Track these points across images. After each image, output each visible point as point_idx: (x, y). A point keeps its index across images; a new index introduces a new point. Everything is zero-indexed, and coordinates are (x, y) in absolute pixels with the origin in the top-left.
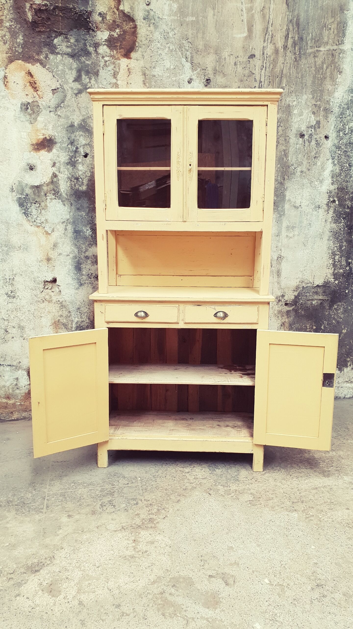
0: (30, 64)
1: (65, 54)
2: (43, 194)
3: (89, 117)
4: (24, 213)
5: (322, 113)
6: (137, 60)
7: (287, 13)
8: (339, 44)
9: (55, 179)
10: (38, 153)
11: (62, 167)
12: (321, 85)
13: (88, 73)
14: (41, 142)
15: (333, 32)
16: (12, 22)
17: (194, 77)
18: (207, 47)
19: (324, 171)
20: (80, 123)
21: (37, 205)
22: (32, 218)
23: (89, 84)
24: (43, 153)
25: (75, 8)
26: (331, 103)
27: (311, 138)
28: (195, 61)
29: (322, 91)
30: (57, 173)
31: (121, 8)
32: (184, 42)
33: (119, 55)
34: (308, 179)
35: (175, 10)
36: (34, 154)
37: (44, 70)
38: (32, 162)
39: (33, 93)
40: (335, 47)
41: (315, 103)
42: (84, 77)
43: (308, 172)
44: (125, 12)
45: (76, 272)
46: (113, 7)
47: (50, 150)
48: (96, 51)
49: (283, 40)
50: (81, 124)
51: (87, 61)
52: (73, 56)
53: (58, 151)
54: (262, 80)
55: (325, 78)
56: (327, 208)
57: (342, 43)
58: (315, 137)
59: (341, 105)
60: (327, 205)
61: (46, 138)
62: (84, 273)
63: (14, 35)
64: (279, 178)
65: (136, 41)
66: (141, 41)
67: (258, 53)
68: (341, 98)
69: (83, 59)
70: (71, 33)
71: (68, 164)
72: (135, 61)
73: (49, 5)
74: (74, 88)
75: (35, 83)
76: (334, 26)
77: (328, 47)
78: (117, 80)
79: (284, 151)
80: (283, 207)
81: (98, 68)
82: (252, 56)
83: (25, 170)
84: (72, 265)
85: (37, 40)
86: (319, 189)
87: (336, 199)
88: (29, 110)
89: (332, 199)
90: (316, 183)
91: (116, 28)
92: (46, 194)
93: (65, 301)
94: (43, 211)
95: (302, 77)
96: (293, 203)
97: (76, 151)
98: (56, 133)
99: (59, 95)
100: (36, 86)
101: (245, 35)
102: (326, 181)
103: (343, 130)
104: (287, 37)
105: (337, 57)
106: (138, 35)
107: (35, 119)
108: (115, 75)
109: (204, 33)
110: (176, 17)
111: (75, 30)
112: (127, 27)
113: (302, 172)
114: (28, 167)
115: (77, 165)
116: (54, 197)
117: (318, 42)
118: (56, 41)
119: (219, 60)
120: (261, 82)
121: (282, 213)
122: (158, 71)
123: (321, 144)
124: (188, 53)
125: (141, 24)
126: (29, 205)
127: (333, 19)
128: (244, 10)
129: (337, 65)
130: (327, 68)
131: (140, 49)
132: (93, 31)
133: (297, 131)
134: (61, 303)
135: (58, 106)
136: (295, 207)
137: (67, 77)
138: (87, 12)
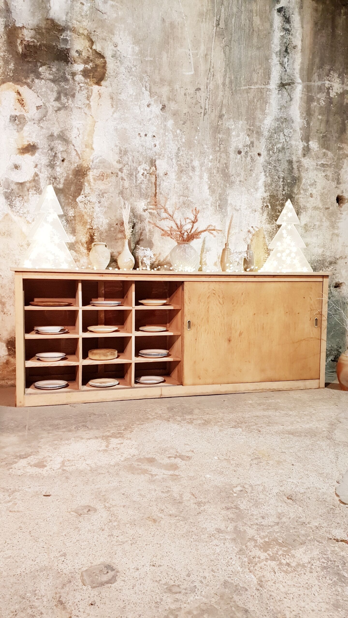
0: (19, 86)
1: (48, 79)
2: (26, 189)
3: (66, 130)
4: (10, 205)
5: (255, 135)
6: (106, 87)
7: (225, 59)
8: (266, 85)
9: (36, 178)
10: (23, 156)
11: (43, 168)
12: (253, 115)
13: (66, 95)
14: (27, 147)
15: (261, 75)
16: (5, 53)
17: (152, 103)
18: (162, 80)
19: (258, 181)
20: (58, 133)
21: (20, 198)
22: (16, 209)
23: (67, 103)
24: (27, 156)
25: (57, 46)
26: (262, 128)
27: (247, 154)
28: (153, 90)
29: (254, 119)
30: (39, 173)
31: (94, 47)
32: (144, 75)
33: (92, 83)
34: (246, 188)
35: (137, 52)
36: (20, 157)
37: (30, 91)
38: (18, 163)
39: (21, 108)
40: (263, 87)
41: (249, 127)
42: (62, 97)
43: (245, 182)
44: (97, 51)
46: (87, 46)
47: (33, 154)
48: (73, 79)
49: (222, 79)
50: (60, 134)
51: (66, 85)
52: (53, 81)
53: (40, 155)
54: (207, 107)
55: (256, 109)
56: (261, 211)
57: (268, 83)
58: (250, 154)
59: (269, 130)
60: (262, 208)
61: (30, 144)
63: (7, 62)
64: (222, 186)
65: (105, 73)
66: (110, 73)
67: (202, 87)
68: (269, 125)
69: (62, 84)
70: (53, 64)
71: (47, 166)
72: (105, 88)
73: (36, 41)
74: (55, 106)
75: (23, 101)
76: (261, 71)
77: (257, 86)
78: (90, 102)
79: (226, 164)
80: (226, 209)
81: (75, 92)
82: (198, 89)
83: (12, 169)
85: (25, 68)
86: (255, 195)
87: (269, 205)
88: (17, 121)
89: (265, 205)
90: (252, 190)
91: (89, 62)
92: (28, 190)
94: (25, 204)
95: (238, 107)
96: (234, 206)
97: (55, 156)
98: (38, 141)
99: (42, 110)
100: (23, 102)
101: (193, 73)
102: (260, 190)
103: (272, 149)
104: (225, 76)
105: (264, 94)
106: (107, 69)
107: (22, 129)
108: (88, 98)
109: (159, 70)
110: (138, 57)
111: (56, 62)
112: (99, 61)
113: (240, 181)
114: (13, 167)
115: (55, 168)
116: (35, 192)
117: (250, 82)
118: (40, 69)
119: (172, 91)
120: (205, 109)
121: (225, 214)
122: (123, 97)
123: (255, 160)
124: (147, 84)
125: (110, 60)
126: (14, 198)
127: (260, 66)
128: (191, 54)
129: (265, 100)
130: (257, 101)
131: (109, 79)
132: (71, 63)
133: (235, 148)
135: (41, 120)
136: (236, 209)
137: (49, 97)
138: (66, 49)
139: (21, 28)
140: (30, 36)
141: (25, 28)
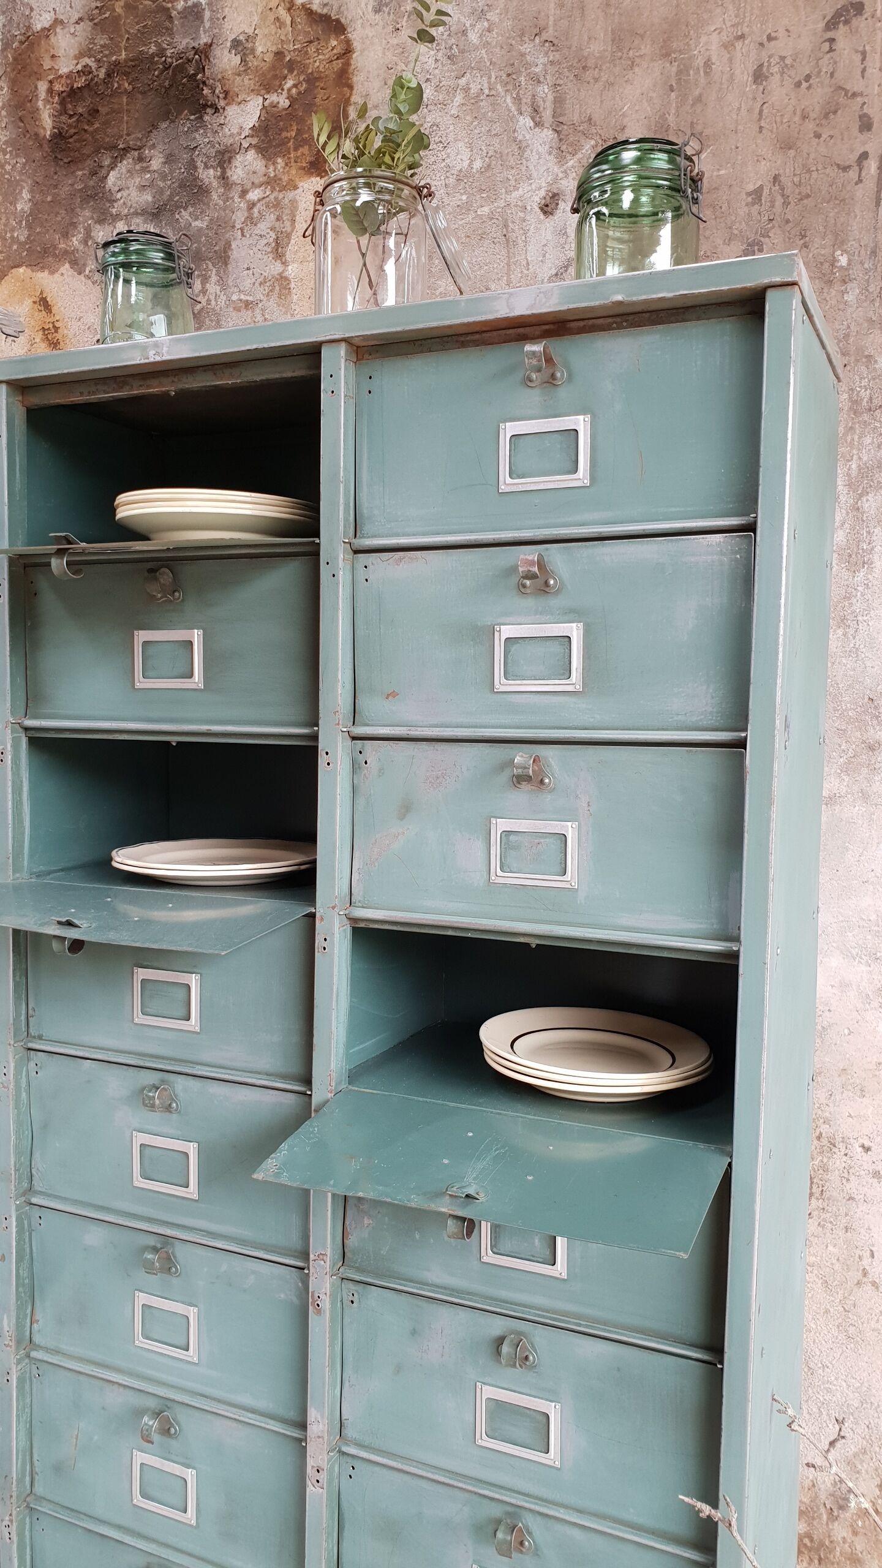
0: (46, 273)
13: (197, 261)
16: (5, 154)
17: (567, 184)
18: (624, 39)
23: (200, 298)
25: (161, 52)
33: (294, 172)
37: (79, 281)
44: (315, 7)
46: (276, 2)
48: (223, 177)
51: (196, 220)
52: (154, 213)
63: (9, 192)
65: (348, 100)
66: (367, 96)
69: (184, 215)
70: (156, 137)
73: (93, 65)
75: (56, 329)
78: (285, 263)
81: (229, 235)
85: (64, 191)
91: (285, 78)
100: (59, 336)
106: (353, 79)
108: (278, 250)
111: (164, 125)
112: (323, 56)
118: (112, 179)
124: (543, 90)
125: (367, 31)
132: (216, 109)
138: (196, 51)
139: (47, 32)
140: (73, 52)
141: (62, 22)
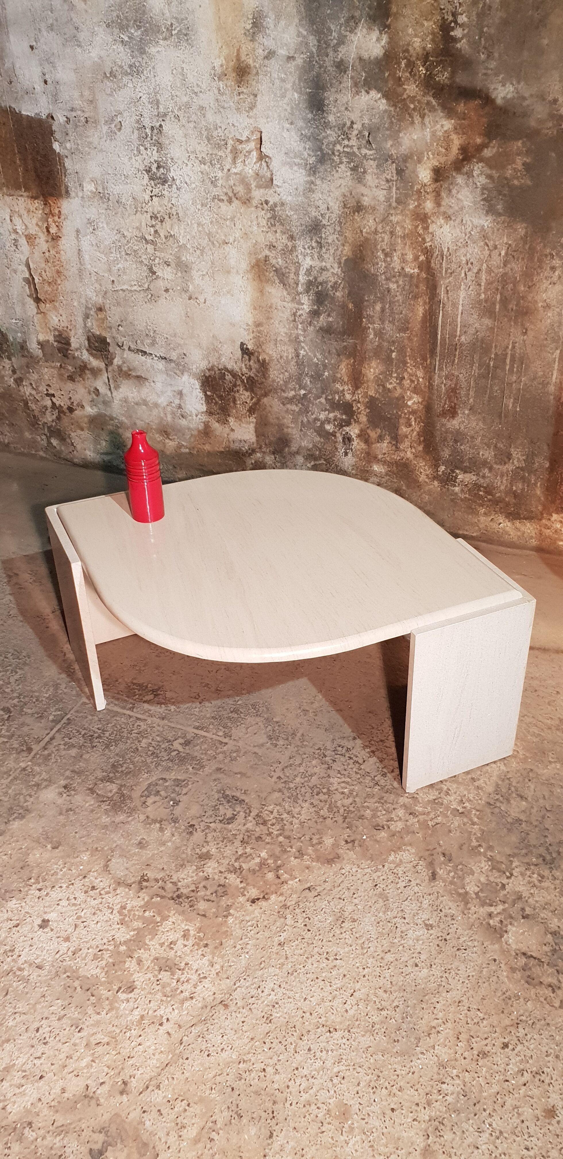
45: (310, 116)
62: (331, 118)
84: (300, 93)
93: (283, 204)
134: (272, 209)
